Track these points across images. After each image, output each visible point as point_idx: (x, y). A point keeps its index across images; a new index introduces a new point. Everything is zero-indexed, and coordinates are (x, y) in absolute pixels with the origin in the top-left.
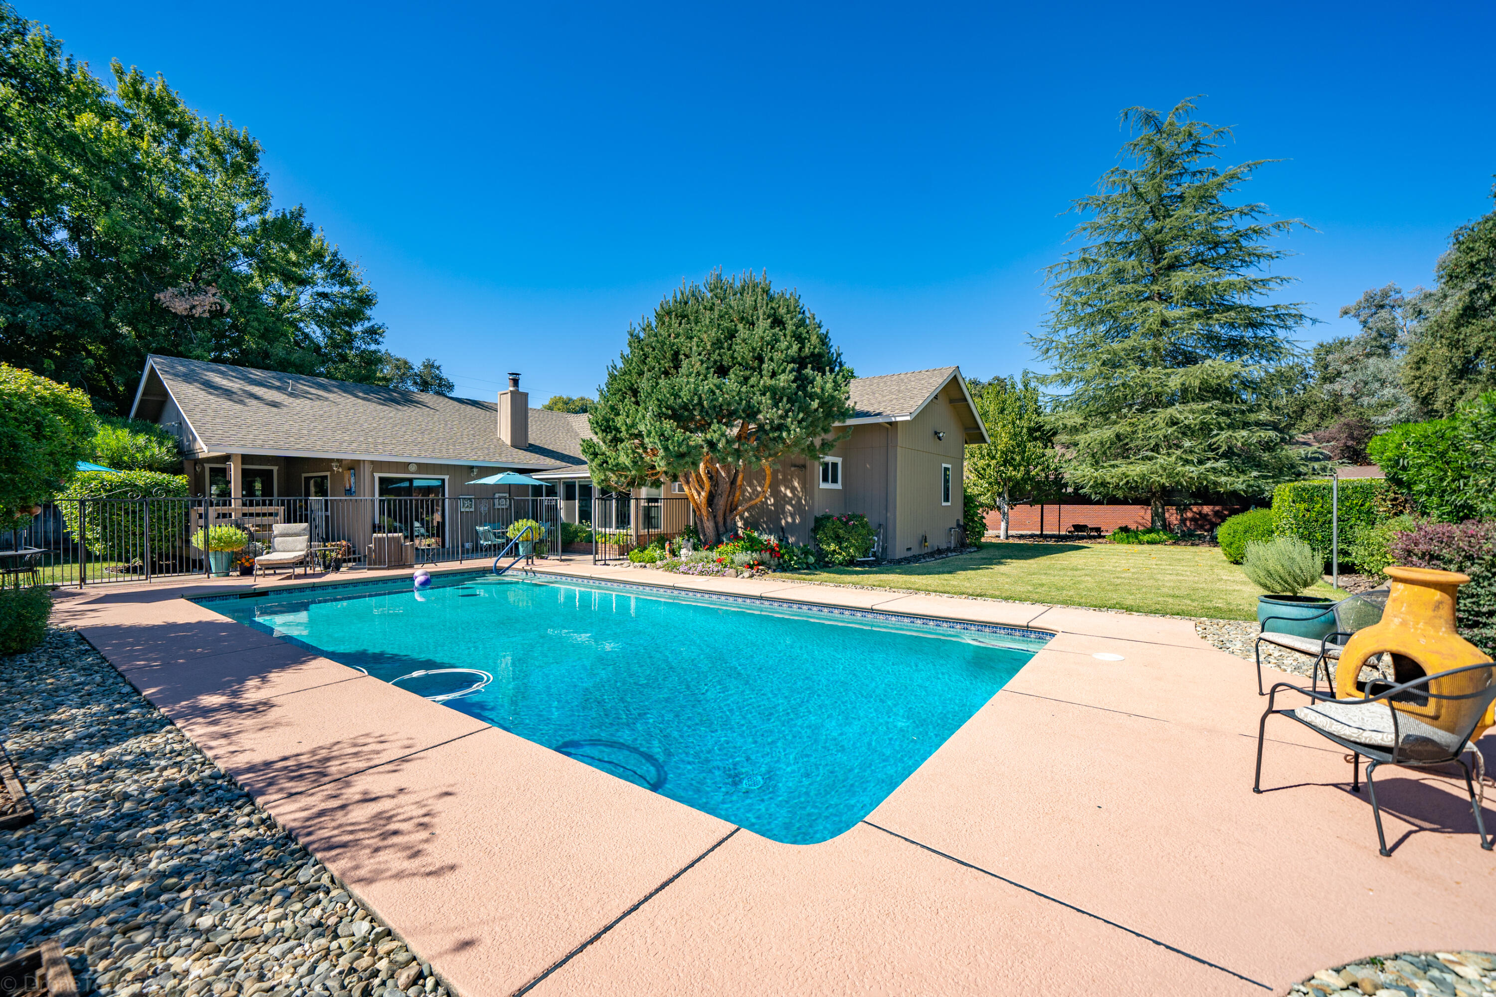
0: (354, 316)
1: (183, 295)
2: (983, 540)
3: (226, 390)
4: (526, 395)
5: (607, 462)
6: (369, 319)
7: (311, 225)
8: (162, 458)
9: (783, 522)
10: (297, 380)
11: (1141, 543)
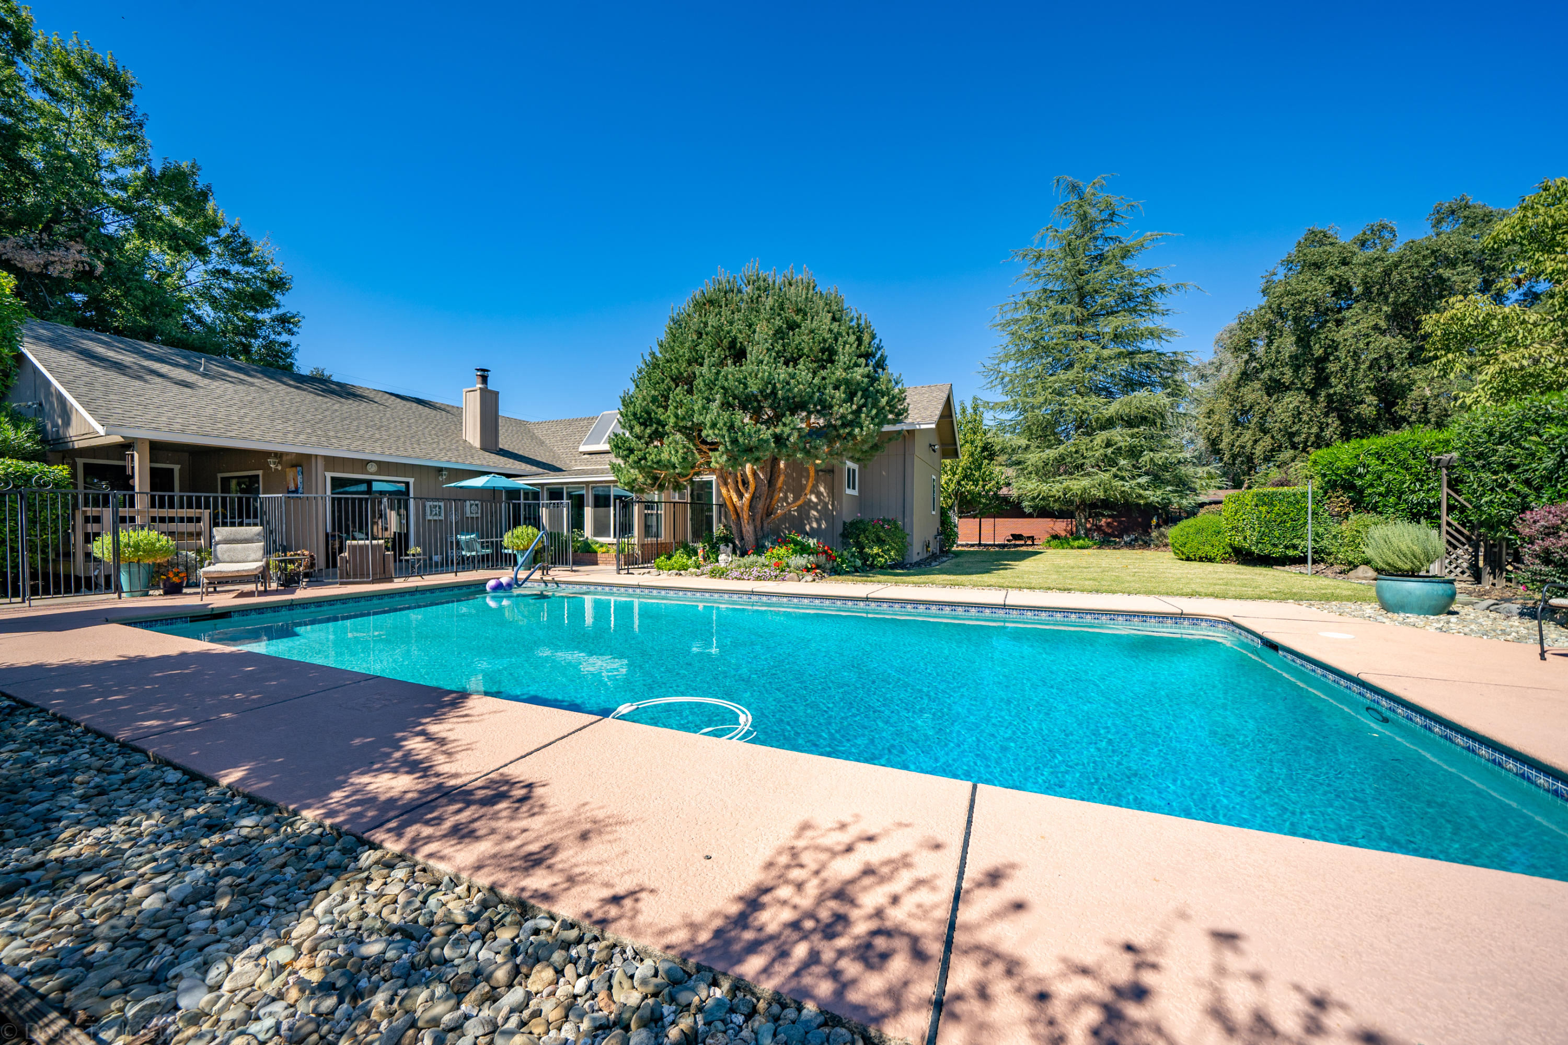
0: (261, 300)
1: (32, 249)
2: (954, 548)
3: (116, 363)
4: (497, 393)
5: (645, 459)
6: (278, 306)
7: (209, 187)
8: (20, 445)
9: (808, 528)
10: (208, 360)
11: (1072, 548)
